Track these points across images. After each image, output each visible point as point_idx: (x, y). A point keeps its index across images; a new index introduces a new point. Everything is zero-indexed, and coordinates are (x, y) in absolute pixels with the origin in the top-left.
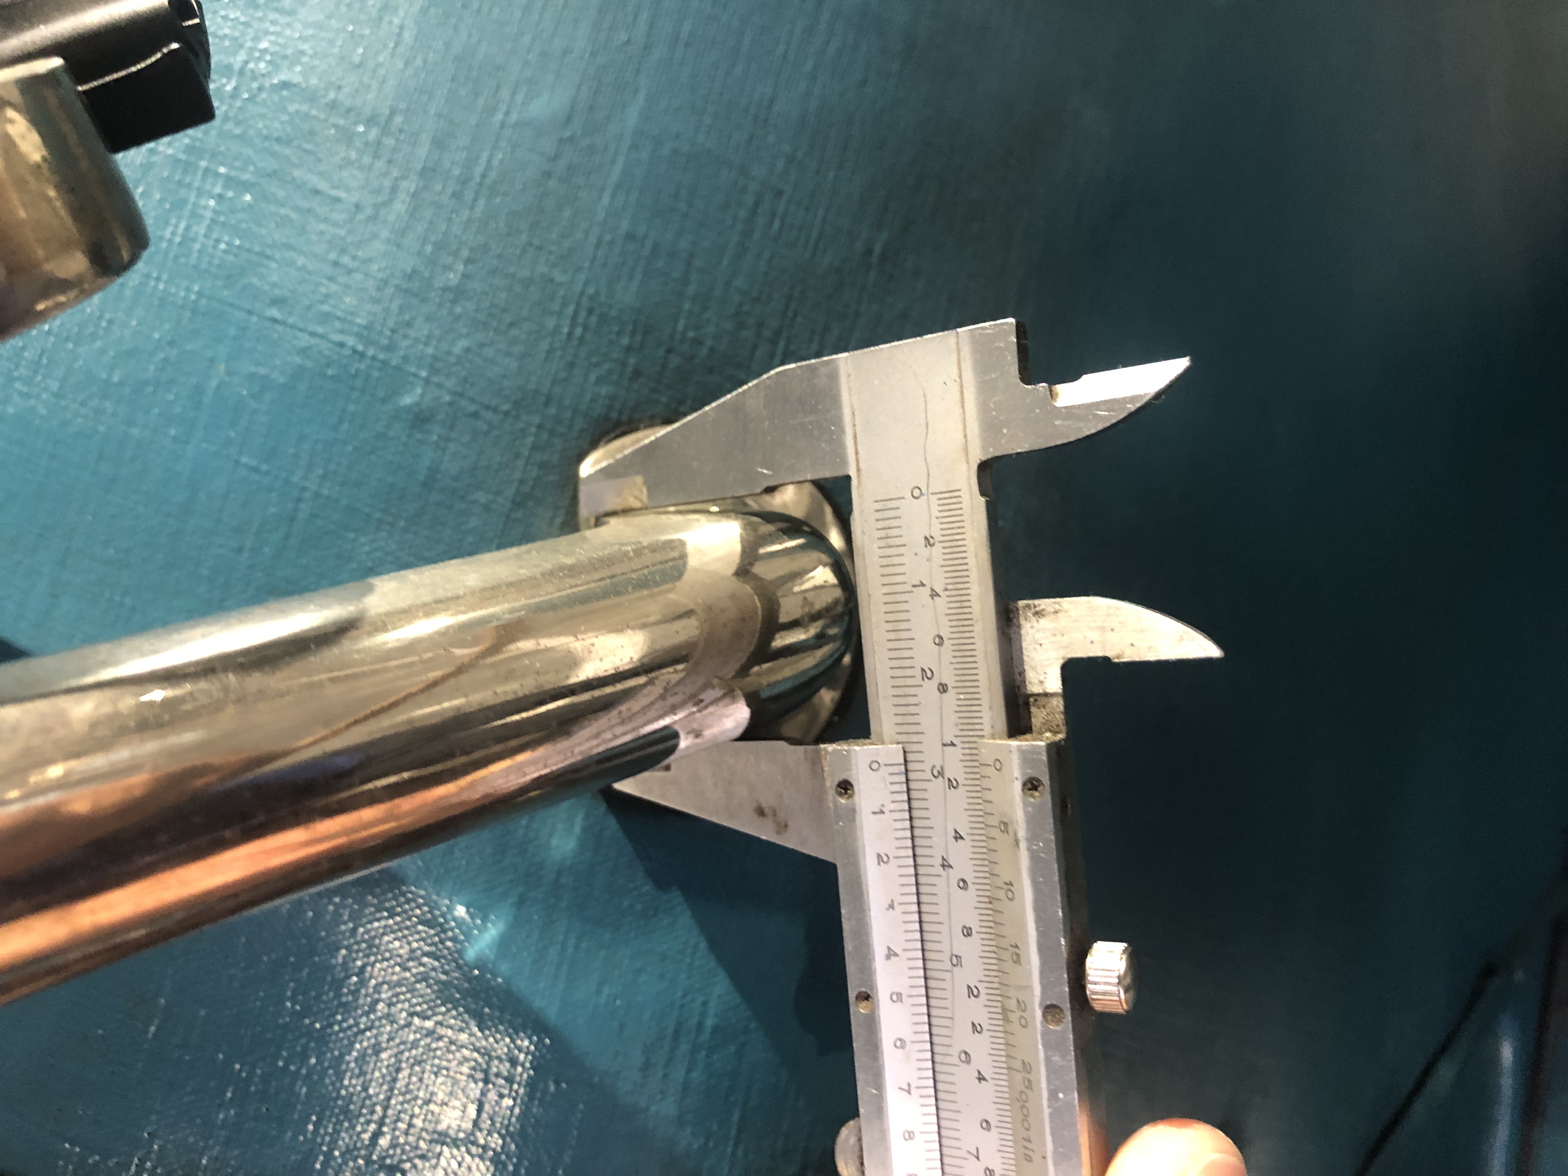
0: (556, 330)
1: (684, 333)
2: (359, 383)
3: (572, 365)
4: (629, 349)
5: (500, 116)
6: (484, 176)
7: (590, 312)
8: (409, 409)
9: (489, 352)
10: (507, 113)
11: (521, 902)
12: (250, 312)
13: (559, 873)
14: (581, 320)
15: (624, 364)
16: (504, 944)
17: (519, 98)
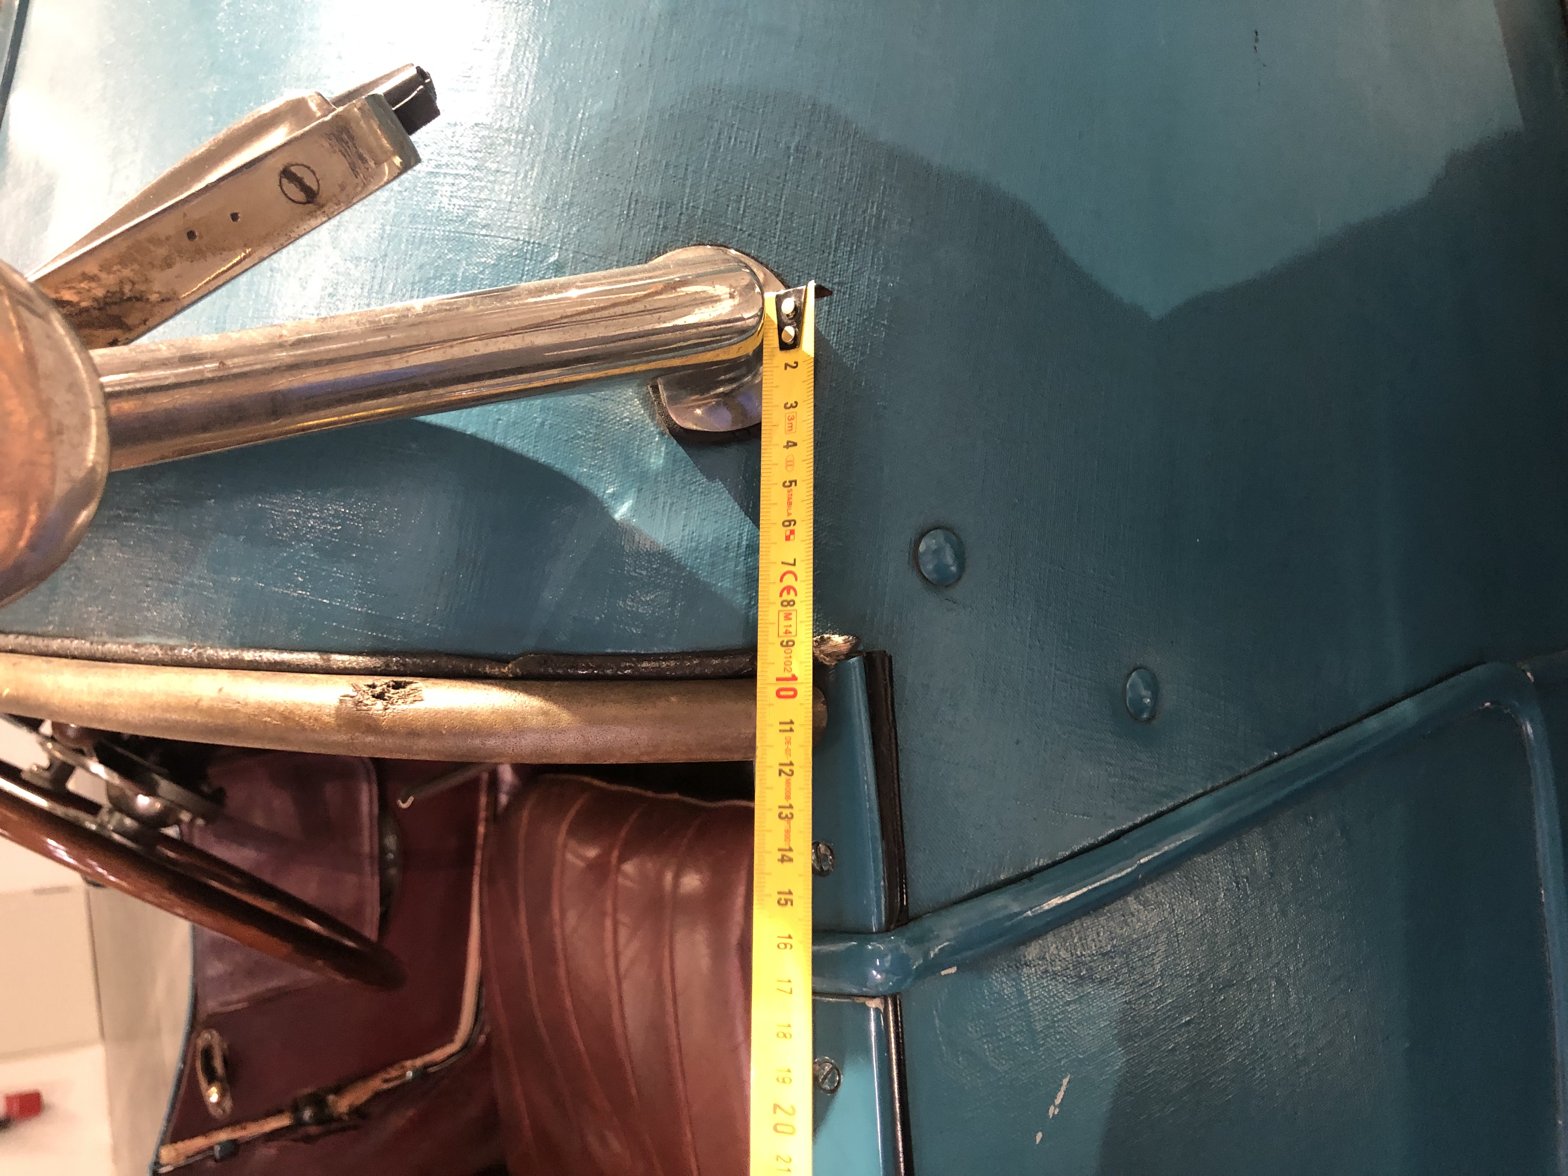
0: (621, 214)
1: (688, 203)
2: (528, 256)
3: (631, 229)
5: (580, 116)
6: (576, 146)
7: (637, 201)
8: (554, 263)
9: (589, 230)
10: (584, 114)
11: (639, 490)
12: (474, 234)
13: (657, 475)
16: (634, 510)
17: (589, 104)
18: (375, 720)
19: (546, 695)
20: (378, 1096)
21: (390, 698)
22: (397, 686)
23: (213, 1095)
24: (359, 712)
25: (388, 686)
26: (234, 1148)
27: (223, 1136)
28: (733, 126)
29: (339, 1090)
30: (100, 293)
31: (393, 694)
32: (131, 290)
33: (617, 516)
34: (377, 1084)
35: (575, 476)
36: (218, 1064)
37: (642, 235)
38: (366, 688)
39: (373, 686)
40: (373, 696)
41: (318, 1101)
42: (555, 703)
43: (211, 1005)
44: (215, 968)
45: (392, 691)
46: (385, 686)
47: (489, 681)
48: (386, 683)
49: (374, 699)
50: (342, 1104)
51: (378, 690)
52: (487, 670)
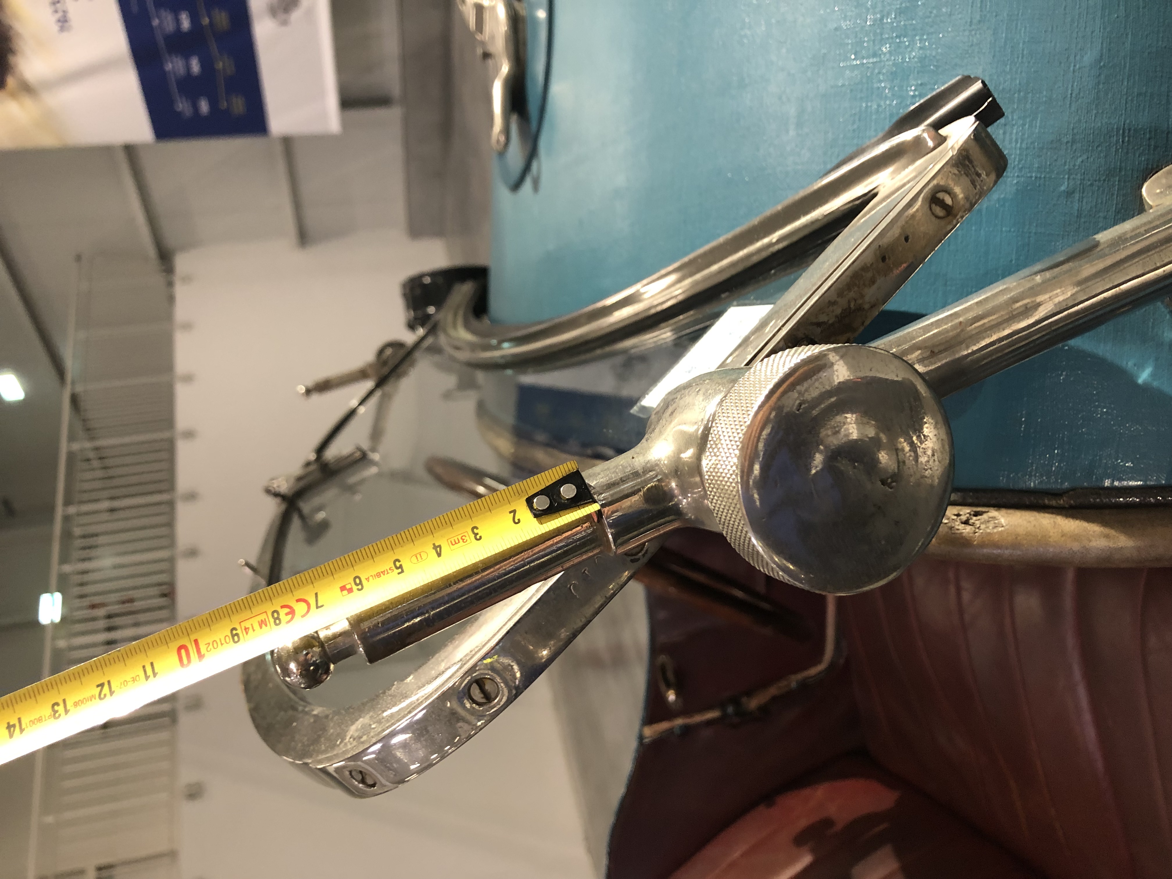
0: (1117, 141)
2: (1041, 188)
3: (1127, 153)
4: (1149, 139)
5: (1072, 68)
6: (1071, 94)
7: (1129, 130)
11: (1157, 359)
14: (1126, 134)
15: (1149, 146)
16: (1153, 375)
17: (1078, 57)
18: (966, 540)
19: (1104, 523)
20: (774, 699)
21: (974, 523)
22: (976, 514)
23: (671, 696)
24: (953, 535)
25: (970, 515)
26: (687, 730)
27: (679, 722)
29: (749, 693)
30: (838, 311)
31: (976, 520)
32: (854, 305)
33: (1140, 381)
34: (773, 691)
35: (1101, 354)
36: (670, 675)
38: (955, 517)
39: (958, 515)
40: (962, 523)
41: (735, 701)
42: (1112, 527)
43: (662, 639)
44: (662, 615)
45: (974, 518)
46: (968, 515)
47: (1050, 510)
48: (968, 513)
49: (963, 525)
50: (753, 703)
51: (964, 518)
52: (1046, 502)
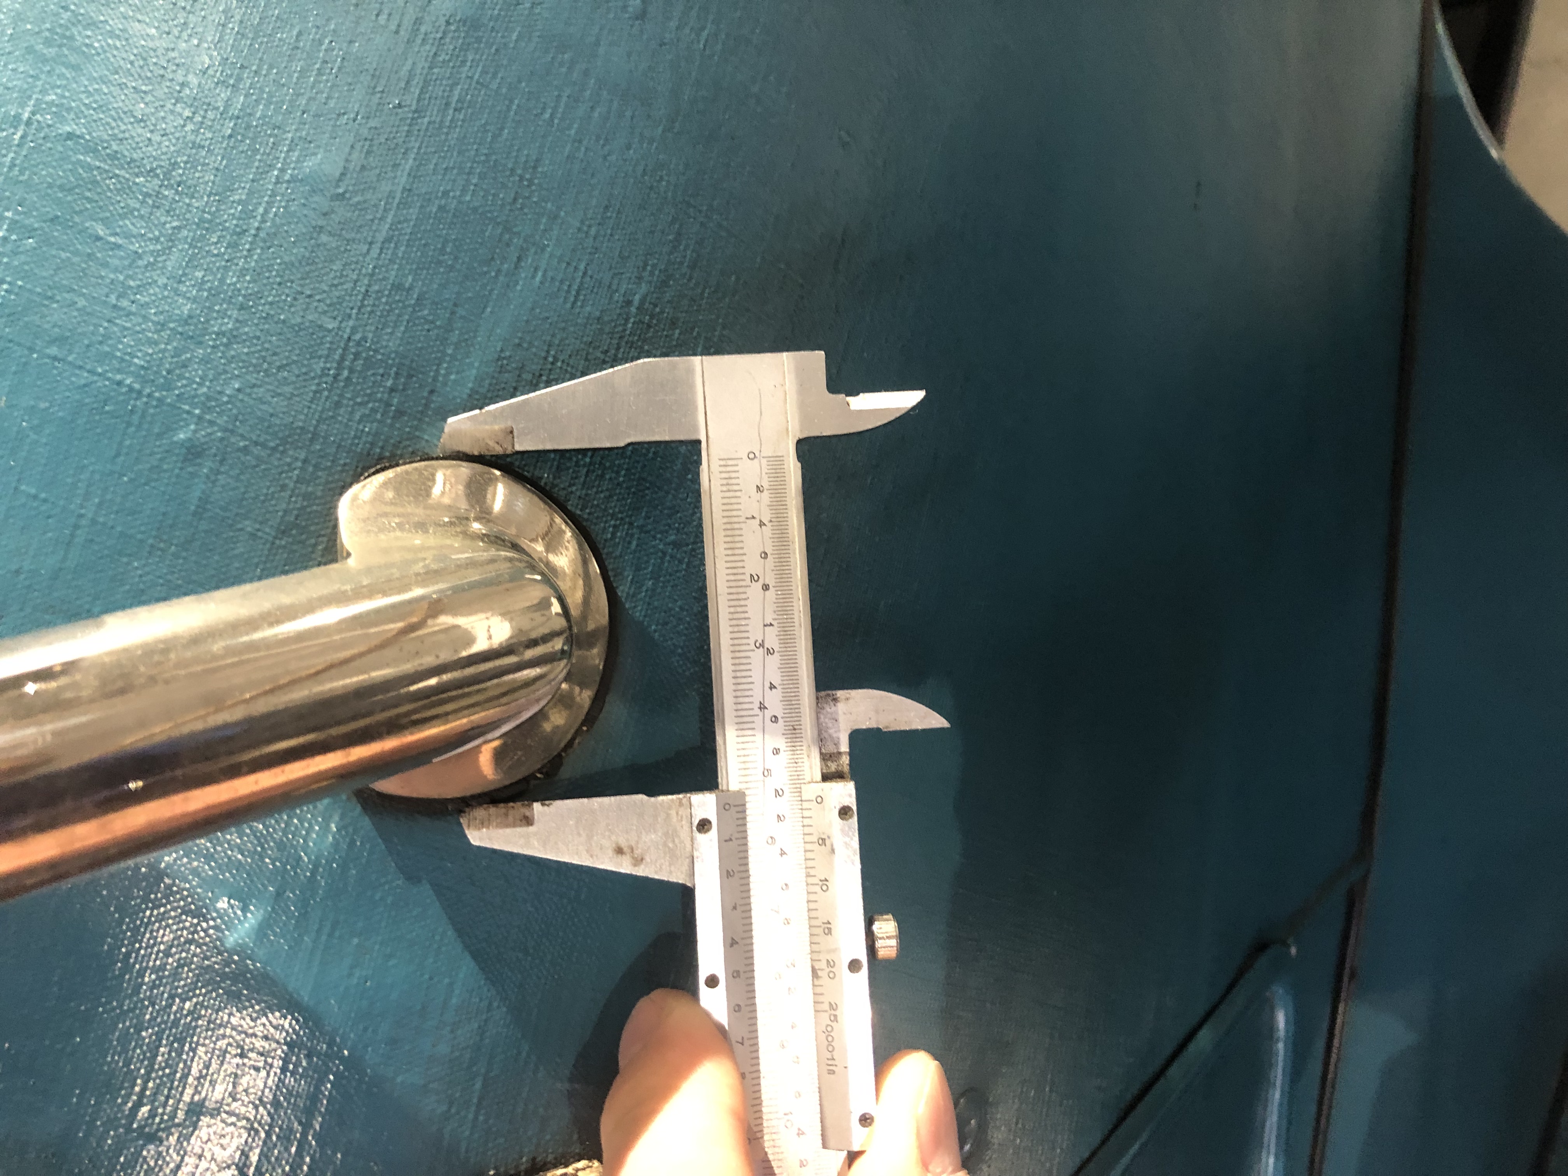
0: (324, 372)
2: (135, 419)
4: (392, 390)
5: (275, 172)
6: (259, 229)
7: (357, 355)
8: (182, 444)
9: (259, 393)
10: (282, 170)
12: (31, 350)
14: (347, 363)
15: (388, 405)
17: (295, 155)
28: (543, 249)
37: (357, 417)
